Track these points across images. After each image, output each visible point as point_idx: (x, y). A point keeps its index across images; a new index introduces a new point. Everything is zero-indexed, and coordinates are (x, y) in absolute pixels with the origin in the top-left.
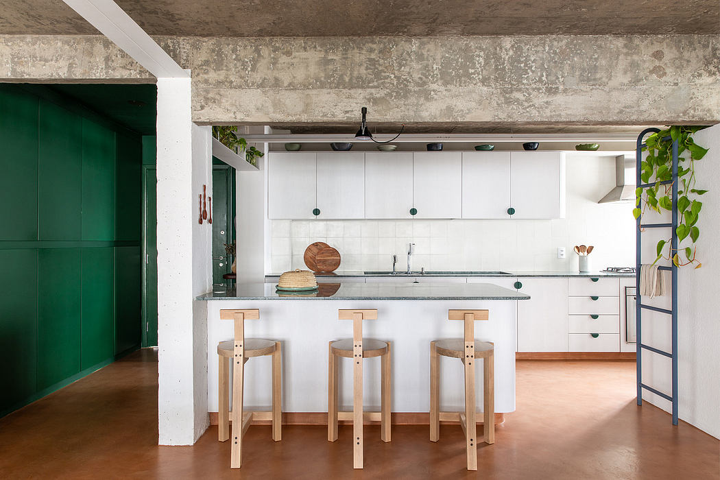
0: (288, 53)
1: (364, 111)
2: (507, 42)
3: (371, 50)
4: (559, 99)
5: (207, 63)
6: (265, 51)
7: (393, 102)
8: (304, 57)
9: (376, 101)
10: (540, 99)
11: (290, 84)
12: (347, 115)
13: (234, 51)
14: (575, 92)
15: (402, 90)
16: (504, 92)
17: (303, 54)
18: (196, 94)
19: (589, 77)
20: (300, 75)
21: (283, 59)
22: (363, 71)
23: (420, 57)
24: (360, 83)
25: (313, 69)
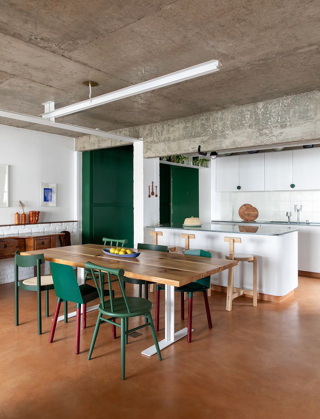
0: (173, 126)
1: (200, 146)
2: (261, 105)
3: (202, 120)
4: (287, 130)
5: (147, 134)
6: (165, 127)
7: (211, 141)
8: (178, 127)
9: (203, 142)
10: (277, 132)
11: (174, 139)
12: (193, 149)
13: (156, 128)
14: (296, 125)
15: (214, 136)
16: (259, 130)
17: (178, 126)
18: (144, 147)
19: (304, 116)
20: (177, 134)
21: (172, 129)
22: (199, 129)
23: (222, 119)
24: (198, 135)
25: (181, 131)
